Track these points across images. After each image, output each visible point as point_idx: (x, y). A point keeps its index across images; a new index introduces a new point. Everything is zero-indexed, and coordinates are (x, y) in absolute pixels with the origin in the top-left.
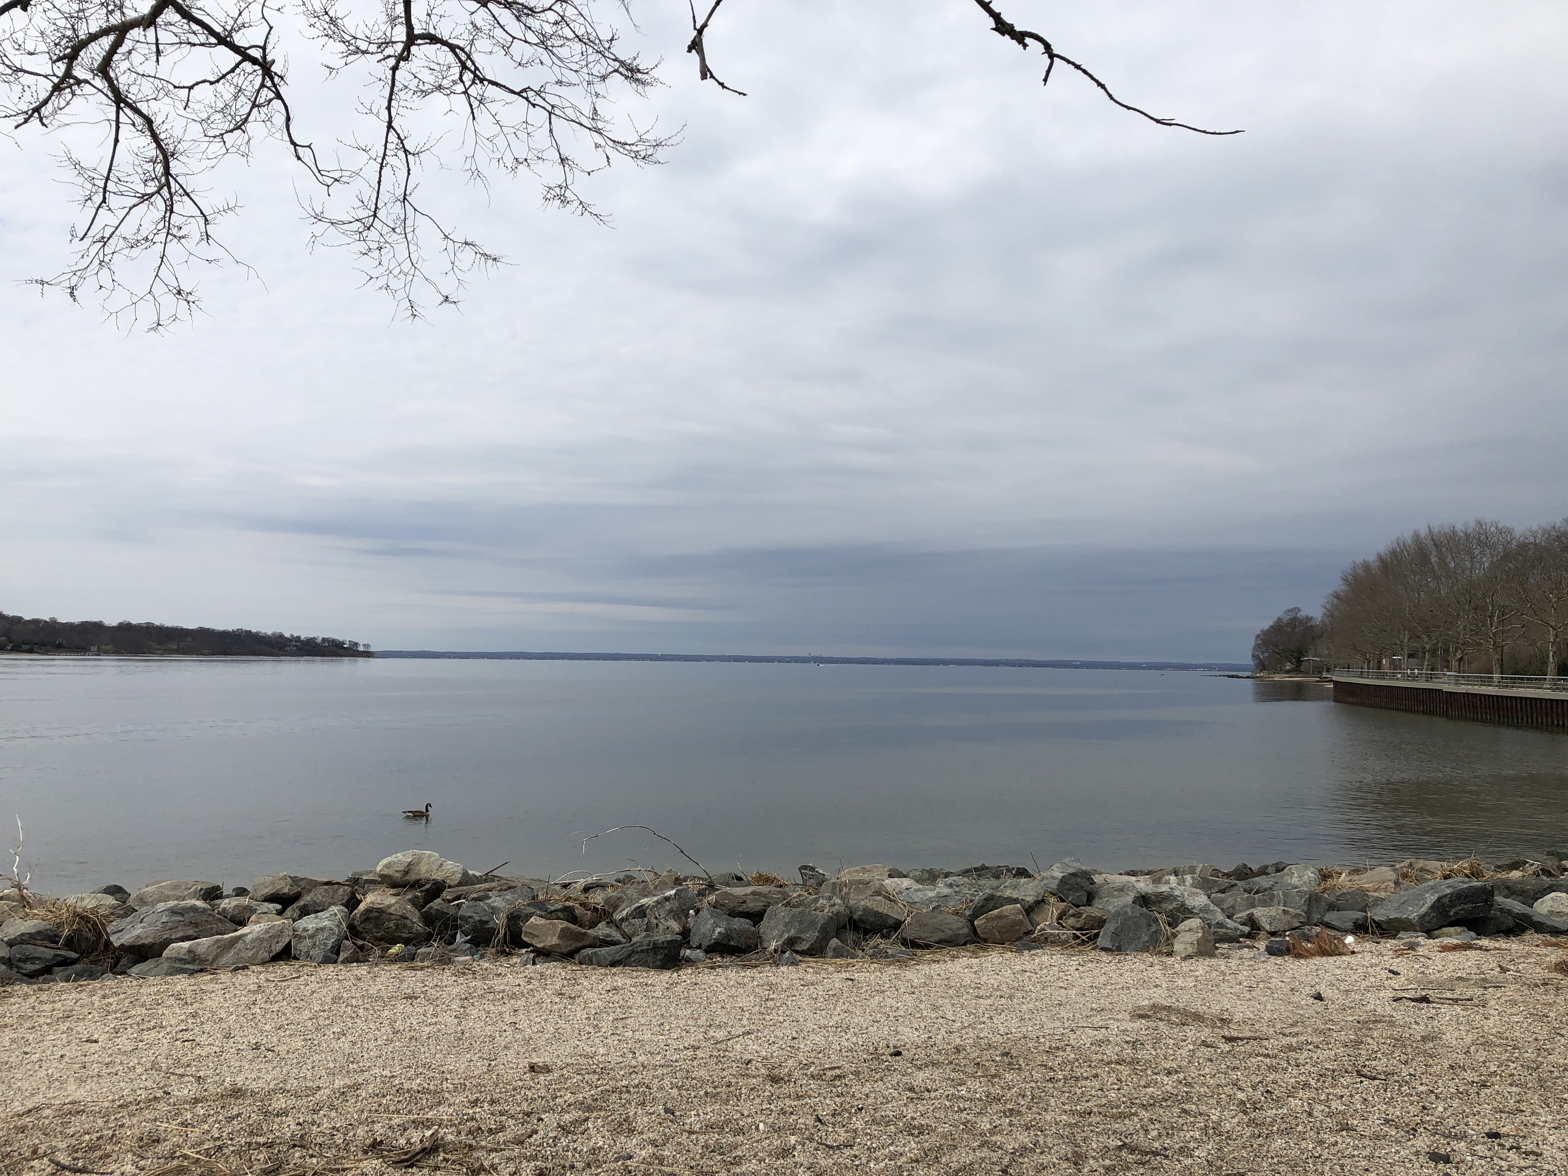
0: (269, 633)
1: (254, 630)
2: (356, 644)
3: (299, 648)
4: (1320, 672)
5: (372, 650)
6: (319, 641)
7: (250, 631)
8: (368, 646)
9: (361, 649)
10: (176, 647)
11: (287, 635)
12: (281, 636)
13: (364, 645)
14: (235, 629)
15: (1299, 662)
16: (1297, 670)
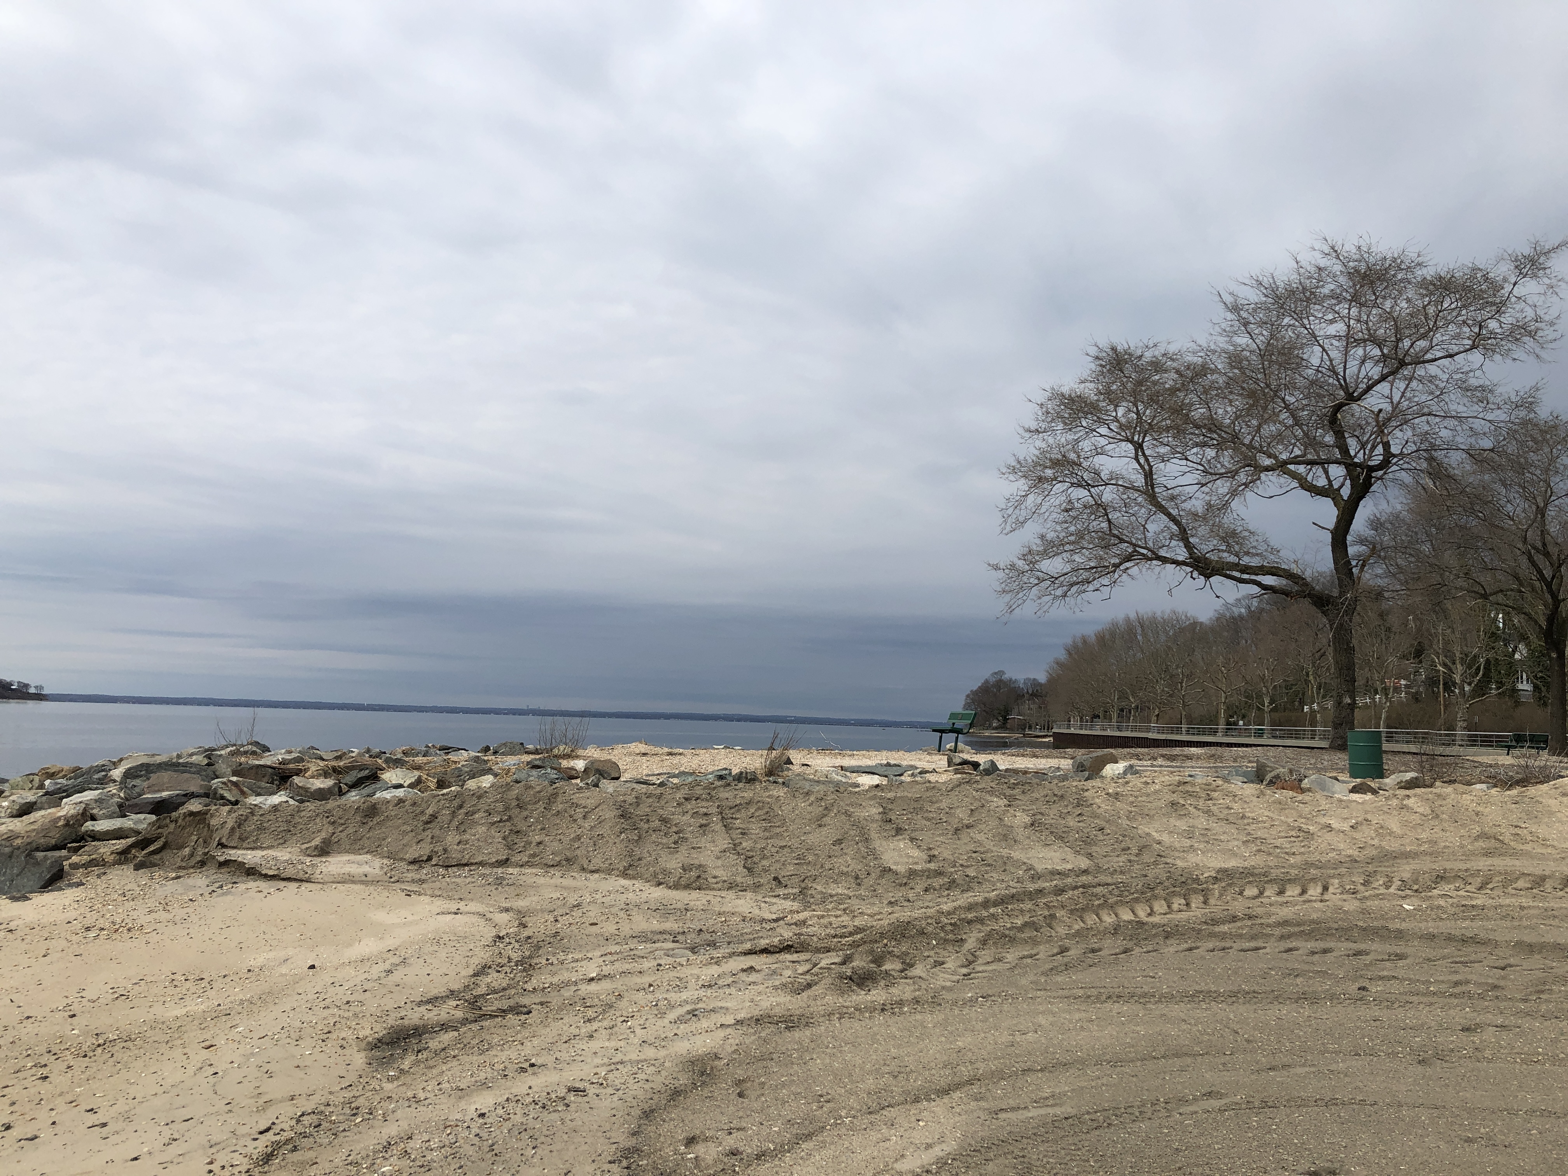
2: (27, 686)
4: (1024, 729)
5: (45, 692)
8: (42, 688)
9: (32, 690)
13: (36, 687)
15: (1006, 720)
16: (1003, 727)
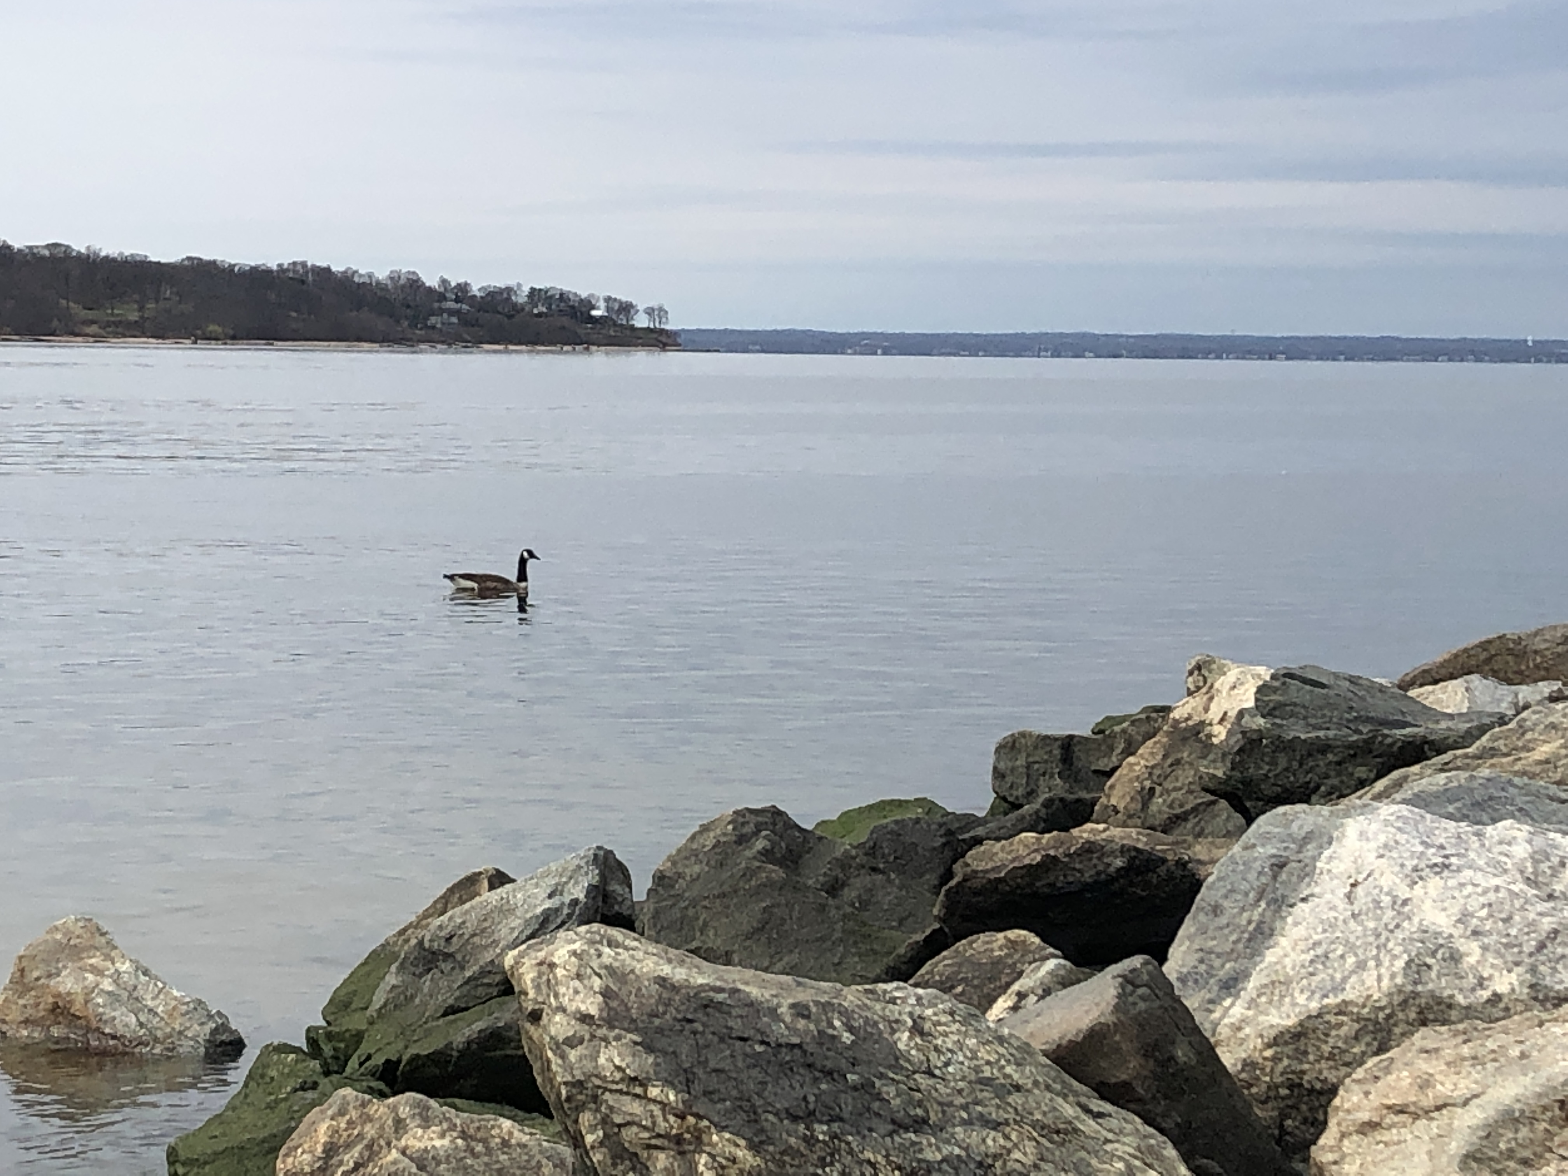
0: (382, 274)
1: (337, 268)
2: (627, 308)
3: (465, 321)
5: (670, 326)
6: (521, 298)
7: (328, 270)
9: (641, 321)
10: (134, 316)
11: (431, 281)
12: (414, 284)
13: (650, 312)
14: (286, 262)
